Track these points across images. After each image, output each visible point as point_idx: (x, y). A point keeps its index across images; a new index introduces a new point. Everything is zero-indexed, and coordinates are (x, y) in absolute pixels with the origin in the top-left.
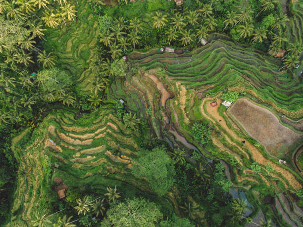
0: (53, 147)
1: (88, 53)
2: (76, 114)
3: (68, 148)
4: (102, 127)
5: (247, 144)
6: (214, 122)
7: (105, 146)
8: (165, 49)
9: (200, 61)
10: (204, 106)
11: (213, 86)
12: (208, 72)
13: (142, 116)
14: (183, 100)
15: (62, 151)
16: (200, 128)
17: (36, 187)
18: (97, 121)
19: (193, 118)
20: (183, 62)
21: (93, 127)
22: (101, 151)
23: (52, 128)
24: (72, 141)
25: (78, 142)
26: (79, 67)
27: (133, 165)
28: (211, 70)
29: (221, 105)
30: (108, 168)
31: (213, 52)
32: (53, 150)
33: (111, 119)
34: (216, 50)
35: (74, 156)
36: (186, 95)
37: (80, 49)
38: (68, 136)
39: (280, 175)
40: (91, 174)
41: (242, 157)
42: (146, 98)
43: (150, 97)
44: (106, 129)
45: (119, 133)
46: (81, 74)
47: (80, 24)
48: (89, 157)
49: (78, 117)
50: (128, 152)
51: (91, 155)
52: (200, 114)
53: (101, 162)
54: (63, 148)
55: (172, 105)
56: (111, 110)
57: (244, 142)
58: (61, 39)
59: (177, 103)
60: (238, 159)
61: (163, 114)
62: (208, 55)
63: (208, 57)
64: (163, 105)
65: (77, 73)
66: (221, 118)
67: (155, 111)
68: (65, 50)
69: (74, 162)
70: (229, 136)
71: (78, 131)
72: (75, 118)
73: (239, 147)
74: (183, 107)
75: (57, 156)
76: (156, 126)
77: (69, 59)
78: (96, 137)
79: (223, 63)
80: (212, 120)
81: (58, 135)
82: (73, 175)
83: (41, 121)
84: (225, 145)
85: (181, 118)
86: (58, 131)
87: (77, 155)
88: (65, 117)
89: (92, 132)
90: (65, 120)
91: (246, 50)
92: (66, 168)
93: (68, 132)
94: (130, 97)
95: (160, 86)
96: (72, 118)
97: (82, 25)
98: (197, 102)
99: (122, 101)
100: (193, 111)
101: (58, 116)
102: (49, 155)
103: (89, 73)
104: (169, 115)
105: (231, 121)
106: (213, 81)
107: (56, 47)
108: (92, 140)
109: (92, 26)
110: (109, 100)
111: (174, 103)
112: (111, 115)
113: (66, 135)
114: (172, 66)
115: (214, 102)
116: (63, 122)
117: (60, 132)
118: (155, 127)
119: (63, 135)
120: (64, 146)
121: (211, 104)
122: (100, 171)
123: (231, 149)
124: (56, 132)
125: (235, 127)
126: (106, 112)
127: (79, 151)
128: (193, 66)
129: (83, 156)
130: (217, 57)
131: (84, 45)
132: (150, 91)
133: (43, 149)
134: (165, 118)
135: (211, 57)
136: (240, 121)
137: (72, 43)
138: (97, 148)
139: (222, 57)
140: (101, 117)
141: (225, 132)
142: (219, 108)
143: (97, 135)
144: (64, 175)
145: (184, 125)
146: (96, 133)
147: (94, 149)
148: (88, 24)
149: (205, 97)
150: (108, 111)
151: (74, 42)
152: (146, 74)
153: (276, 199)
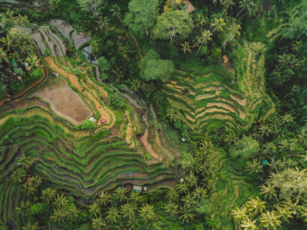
0: (238, 99)
1: (218, 187)
2: (224, 132)
3: (227, 100)
4: (200, 118)
5: (80, 89)
6: (105, 107)
7: (196, 100)
8: (143, 190)
9: (109, 174)
10: (112, 121)
11: (102, 141)
12: (103, 159)
13: (165, 126)
14: (129, 130)
15: (231, 96)
16: (118, 102)
17: (248, 72)
18: (204, 124)
19: (122, 112)
20: (126, 173)
21: (207, 118)
22: (199, 96)
23: (242, 116)
24: (224, 106)
25: (219, 105)
26: (226, 172)
27: (172, 84)
28: (100, 162)
29: (98, 120)
30: (192, 81)
31: (96, 181)
32: (238, 97)
33: (192, 124)
34: (93, 185)
35: (220, 92)
36: (126, 134)
37: (226, 189)
38: (228, 110)
39: (59, 67)
40: (205, 76)
41: (85, 81)
42: (161, 141)
43: (157, 140)
44: (196, 115)
45: (185, 111)
46: (222, 167)
47: (228, 215)
48: (208, 90)
49: (221, 129)
50: (176, 95)
51: (207, 93)
52: (116, 114)
53: (198, 86)
54: (231, 99)
55: (139, 128)
56: (193, 133)
57: (83, 90)
58: (246, 197)
59: (135, 128)
60: (89, 80)
61: (147, 123)
62: (101, 180)
63: (102, 177)
64: (146, 131)
65: (227, 165)
66: (99, 110)
67: (153, 126)
68: (240, 187)
69: (219, 86)
70: (94, 96)
71: (220, 115)
72: (224, 128)
73: (87, 88)
74: (130, 124)
75: (234, 91)
76: (152, 115)
77: (235, 179)
78: (204, 108)
79: (88, 167)
80: (107, 109)
81: (237, 111)
82: (219, 75)
83: (254, 125)
84: (98, 90)
85: (131, 115)
86: (237, 114)
87: (218, 92)
88: (232, 128)
89: (207, 114)
90: (232, 125)
91: (63, 186)
92: (226, 81)
93: (228, 114)
94: (176, 143)
95: (149, 147)
96: (226, 128)
97: (226, 213)
98: (117, 126)
99: (183, 140)
100: (121, 118)
101: (239, 128)
102: (241, 92)
103: (216, 168)
104: (141, 121)
105: (91, 106)
106: (101, 147)
107: (250, 190)
108: (207, 106)
109: (216, 215)
110: (195, 143)
111: (137, 128)
112: (193, 128)
113: (230, 111)
114: (136, 169)
115: (103, 123)
116: (234, 123)
117: (235, 113)
118: (154, 114)
119: (232, 110)
120: (230, 101)
121: (106, 122)
122: (198, 77)
123: (93, 88)
124: (238, 113)
125: (89, 102)
126: (197, 132)
127: (217, 97)
128: (116, 168)
129: (213, 92)
130: (93, 176)
131: (223, 195)
132: (158, 146)
133: (246, 97)
134: (145, 119)
135: (99, 176)
136: (83, 106)
137: (234, 195)
138: (203, 98)
139: (88, 174)
140: (201, 127)
141: (97, 99)
142: (100, 117)
143: (203, 111)
144: (226, 74)
145: (130, 110)
146: (204, 113)
147: (204, 98)
148: (221, 217)
149: (110, 129)
150: (195, 132)
151: (233, 197)
152: (161, 159)
153: (64, 53)
